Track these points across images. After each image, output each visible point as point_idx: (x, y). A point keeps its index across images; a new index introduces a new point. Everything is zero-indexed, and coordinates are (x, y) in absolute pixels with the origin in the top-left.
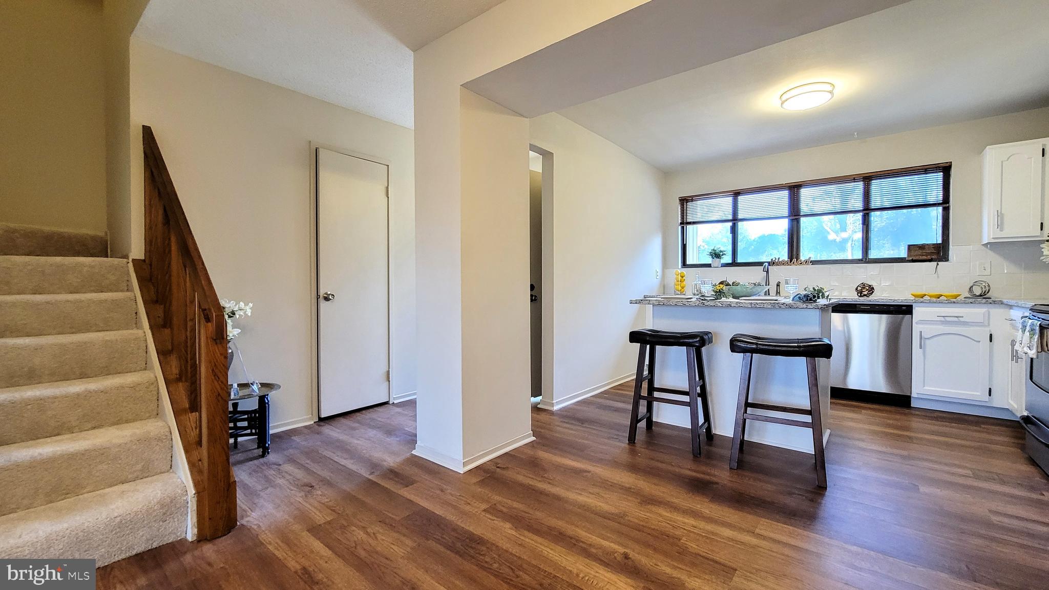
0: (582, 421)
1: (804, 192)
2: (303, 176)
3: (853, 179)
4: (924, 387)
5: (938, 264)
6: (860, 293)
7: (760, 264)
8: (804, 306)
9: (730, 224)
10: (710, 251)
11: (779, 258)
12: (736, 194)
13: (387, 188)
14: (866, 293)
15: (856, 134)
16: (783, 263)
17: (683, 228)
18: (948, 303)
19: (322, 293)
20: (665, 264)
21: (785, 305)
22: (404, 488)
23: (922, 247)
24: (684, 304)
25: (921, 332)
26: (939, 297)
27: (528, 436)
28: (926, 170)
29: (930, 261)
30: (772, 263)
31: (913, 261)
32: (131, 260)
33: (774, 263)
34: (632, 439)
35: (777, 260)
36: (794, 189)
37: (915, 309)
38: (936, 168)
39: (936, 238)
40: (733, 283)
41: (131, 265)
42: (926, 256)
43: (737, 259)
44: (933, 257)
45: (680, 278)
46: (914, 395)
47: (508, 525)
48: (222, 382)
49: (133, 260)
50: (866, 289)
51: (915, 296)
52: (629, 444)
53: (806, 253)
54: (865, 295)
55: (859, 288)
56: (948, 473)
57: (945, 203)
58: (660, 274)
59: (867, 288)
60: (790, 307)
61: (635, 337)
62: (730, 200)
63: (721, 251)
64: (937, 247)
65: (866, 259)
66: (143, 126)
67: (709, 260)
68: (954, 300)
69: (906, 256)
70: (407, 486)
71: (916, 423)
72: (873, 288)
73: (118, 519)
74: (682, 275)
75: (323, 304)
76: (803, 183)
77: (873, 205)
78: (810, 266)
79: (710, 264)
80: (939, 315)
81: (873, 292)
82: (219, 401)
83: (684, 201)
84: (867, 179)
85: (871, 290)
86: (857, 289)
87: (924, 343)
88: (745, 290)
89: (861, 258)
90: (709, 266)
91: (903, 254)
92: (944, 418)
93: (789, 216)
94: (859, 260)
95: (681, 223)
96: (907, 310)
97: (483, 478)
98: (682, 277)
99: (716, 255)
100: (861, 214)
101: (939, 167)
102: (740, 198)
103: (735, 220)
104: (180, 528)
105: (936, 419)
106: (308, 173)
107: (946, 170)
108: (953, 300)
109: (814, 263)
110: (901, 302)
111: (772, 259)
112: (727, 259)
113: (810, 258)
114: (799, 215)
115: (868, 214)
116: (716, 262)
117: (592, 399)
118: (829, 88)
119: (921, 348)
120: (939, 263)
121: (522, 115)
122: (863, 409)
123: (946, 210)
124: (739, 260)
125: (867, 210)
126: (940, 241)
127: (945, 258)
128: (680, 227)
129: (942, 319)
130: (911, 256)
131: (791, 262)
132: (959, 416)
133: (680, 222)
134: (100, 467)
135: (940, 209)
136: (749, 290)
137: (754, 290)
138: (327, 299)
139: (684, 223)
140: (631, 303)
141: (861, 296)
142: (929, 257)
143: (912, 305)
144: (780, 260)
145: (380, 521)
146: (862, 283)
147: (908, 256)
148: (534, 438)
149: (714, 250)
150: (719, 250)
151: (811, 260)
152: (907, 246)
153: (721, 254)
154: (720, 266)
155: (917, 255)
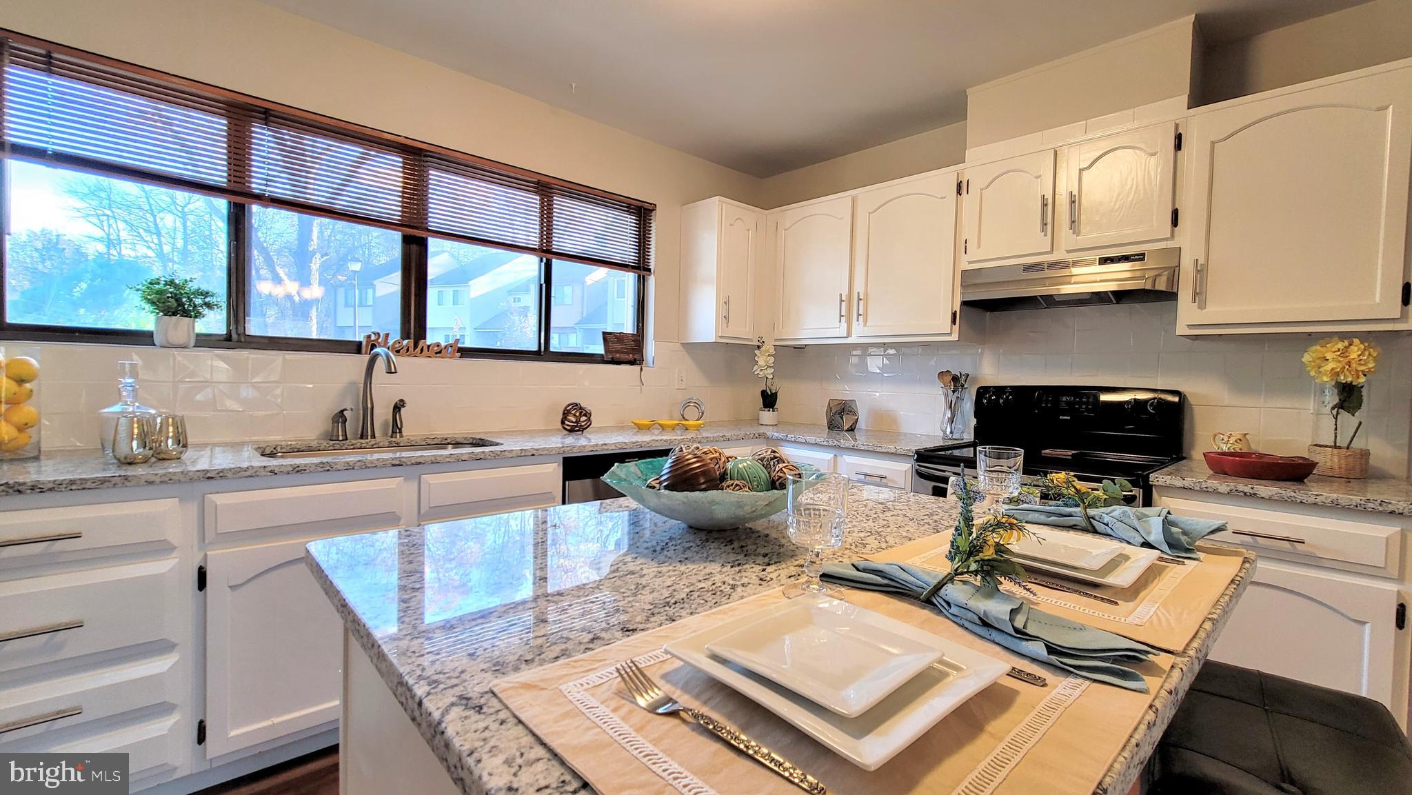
3: (524, 182)
5: (641, 369)
9: (227, 205)
10: (153, 288)
11: (387, 335)
12: (243, 112)
16: (397, 349)
23: (620, 337)
29: (632, 363)
31: (615, 362)
36: (415, 159)
39: (627, 323)
42: (628, 354)
50: (576, 417)
53: (439, 329)
64: (628, 338)
67: (144, 319)
69: (603, 352)
77: (558, 244)
78: (457, 361)
79: (151, 335)
81: (589, 425)
84: (548, 189)
85: (588, 419)
89: (537, 349)
90: (144, 339)
91: (599, 349)
93: (403, 225)
94: (534, 353)
99: (177, 303)
100: (538, 257)
103: (239, 194)
109: (468, 353)
112: (214, 322)
113: (457, 341)
114: (427, 232)
115: (548, 260)
116: (180, 328)
120: (635, 368)
125: (547, 253)
126: (636, 331)
130: (611, 352)
135: (637, 276)
141: (571, 436)
142: (631, 357)
146: (568, 403)
147: (606, 351)
149: (171, 283)
150: (194, 286)
151: (459, 345)
152: (601, 334)
153: (198, 301)
154: (192, 343)
155: (617, 352)
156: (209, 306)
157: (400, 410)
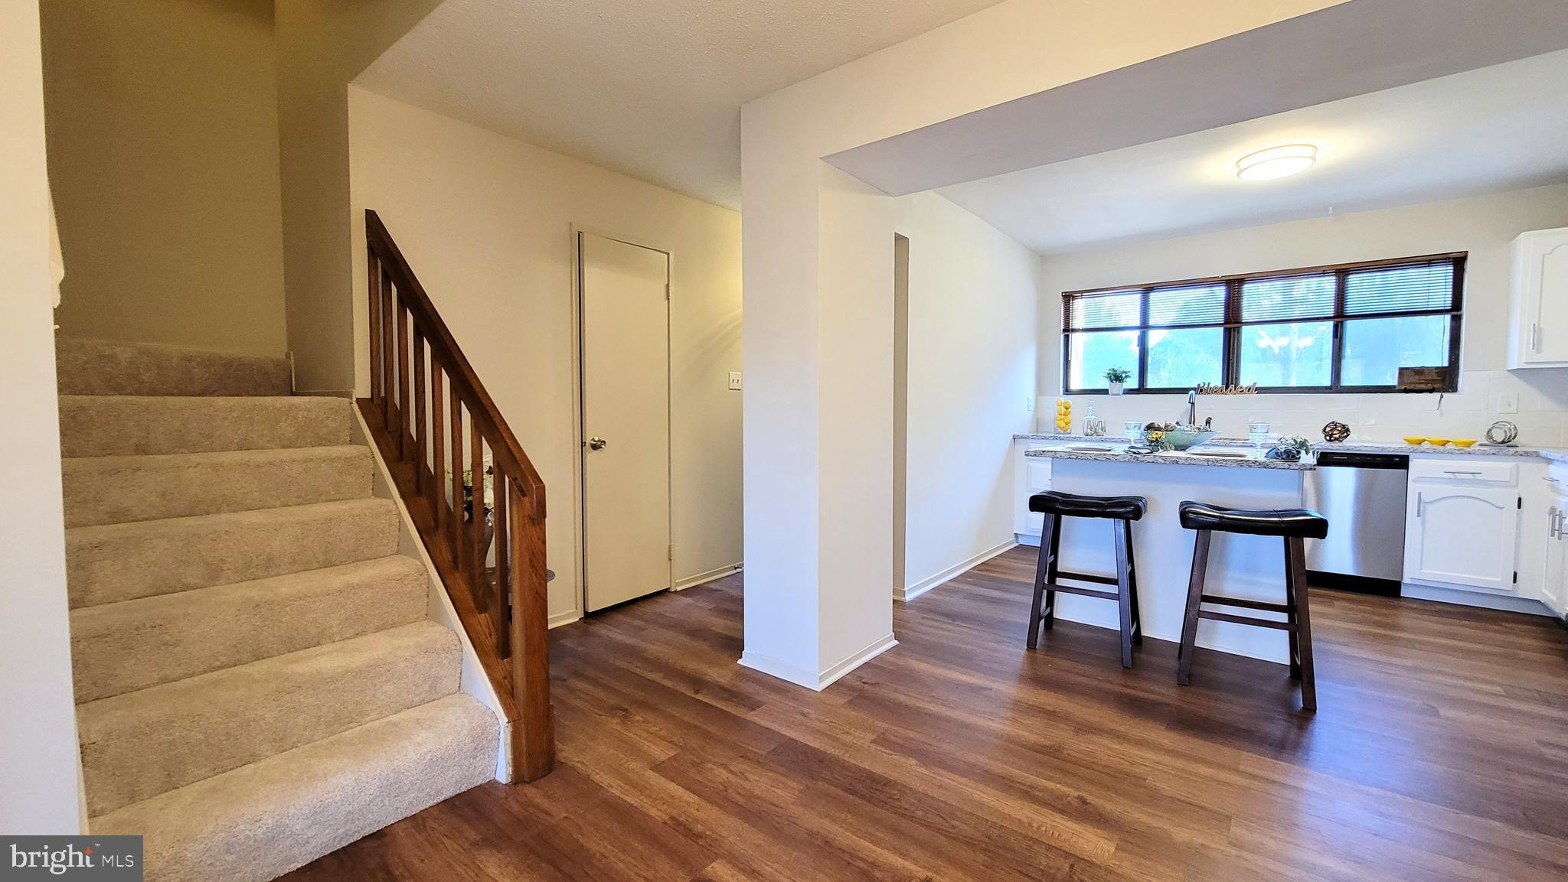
0: (953, 617)
1: (1247, 288)
2: (564, 274)
3: (1321, 272)
4: (1421, 569)
5: (1442, 397)
6: (1330, 436)
7: (1184, 391)
8: (1286, 465)
9: (1138, 333)
10: (1108, 372)
11: (1209, 384)
12: (1148, 289)
13: (668, 285)
14: (1337, 436)
15: (1331, 208)
16: (1215, 391)
17: (1067, 338)
18: (1461, 453)
19: (588, 441)
20: (1040, 388)
21: (1257, 464)
22: (751, 711)
23: (1419, 371)
24: (1104, 459)
25: (1420, 494)
26: (1444, 443)
27: (888, 640)
28: (1429, 261)
29: (1431, 391)
30: (1200, 390)
31: (1406, 391)
32: (354, 399)
33: (1201, 390)
34: (1031, 645)
35: (1206, 386)
36: (1234, 285)
37: (1412, 461)
38: (1445, 259)
39: (1439, 358)
40: (1166, 426)
41: (356, 407)
42: (1426, 384)
43: (1146, 383)
44: (1436, 386)
45: (1063, 409)
46: (1406, 580)
47: (912, 762)
48: (541, 576)
49: (357, 399)
50: (1337, 431)
51: (1410, 442)
52: (1028, 650)
53: (1247, 376)
54: (1336, 439)
55: (1328, 429)
56: (1472, 690)
57: (1456, 308)
58: (1032, 403)
59: (1339, 429)
60: (1264, 466)
61: (1037, 503)
62: (1137, 298)
63: (1124, 372)
64: (1440, 371)
65: (1336, 387)
66: (367, 211)
67: (1104, 384)
68: (1467, 449)
69: (1396, 383)
70: (753, 709)
71: (1406, 619)
72: (1348, 430)
73: (429, 756)
74: (1066, 405)
75: (592, 456)
76: (1249, 276)
77: (1351, 308)
78: (1255, 396)
79: (1107, 390)
80: (1447, 470)
81: (1348, 435)
82: (537, 601)
83: (1068, 298)
84: (1342, 273)
85: (1345, 431)
86: (1324, 430)
87: (1425, 508)
88: (1186, 437)
89: (1329, 385)
90: (1105, 392)
91: (1392, 380)
92: (1449, 612)
93: (1225, 323)
94: (1326, 388)
95: (1064, 330)
96: (1400, 462)
97: (850, 698)
98: (1067, 409)
99: (1117, 377)
100: (1331, 324)
101: (1449, 258)
102: (1153, 296)
103: (1145, 326)
104: (490, 766)
105: (1438, 613)
106: (569, 269)
107: (1458, 262)
108: (1465, 449)
109: (1261, 390)
110: (1393, 451)
111: (1199, 385)
112: (1133, 383)
113: (1255, 384)
114: (1241, 323)
115: (1342, 322)
116: (1117, 388)
117: (952, 584)
118: (1309, 151)
119: (1419, 516)
120: (1444, 394)
121: (887, 194)
122: (1335, 600)
123: (1457, 320)
124: (1150, 385)
125: (1340, 317)
126: (1446, 364)
127: (1453, 388)
128: (1062, 336)
129: (1451, 476)
130: (1404, 384)
131: (1226, 389)
132: (1468, 610)
133: (1062, 328)
134: (385, 688)
135: (1448, 317)
136: (1192, 438)
137: (1199, 437)
138: (595, 447)
139: (1068, 330)
140: (1027, 455)
141: (1330, 441)
142: (1430, 386)
143: (1408, 456)
144: (1211, 386)
145: (741, 757)
146: (1333, 422)
147: (1399, 383)
148: (896, 642)
149: (1113, 370)
150: (1121, 370)
151: (1257, 386)
152: (1398, 369)
153: (1124, 375)
154: (1121, 393)
155: (1412, 383)
156: (1126, 377)
157: (1209, 423)
